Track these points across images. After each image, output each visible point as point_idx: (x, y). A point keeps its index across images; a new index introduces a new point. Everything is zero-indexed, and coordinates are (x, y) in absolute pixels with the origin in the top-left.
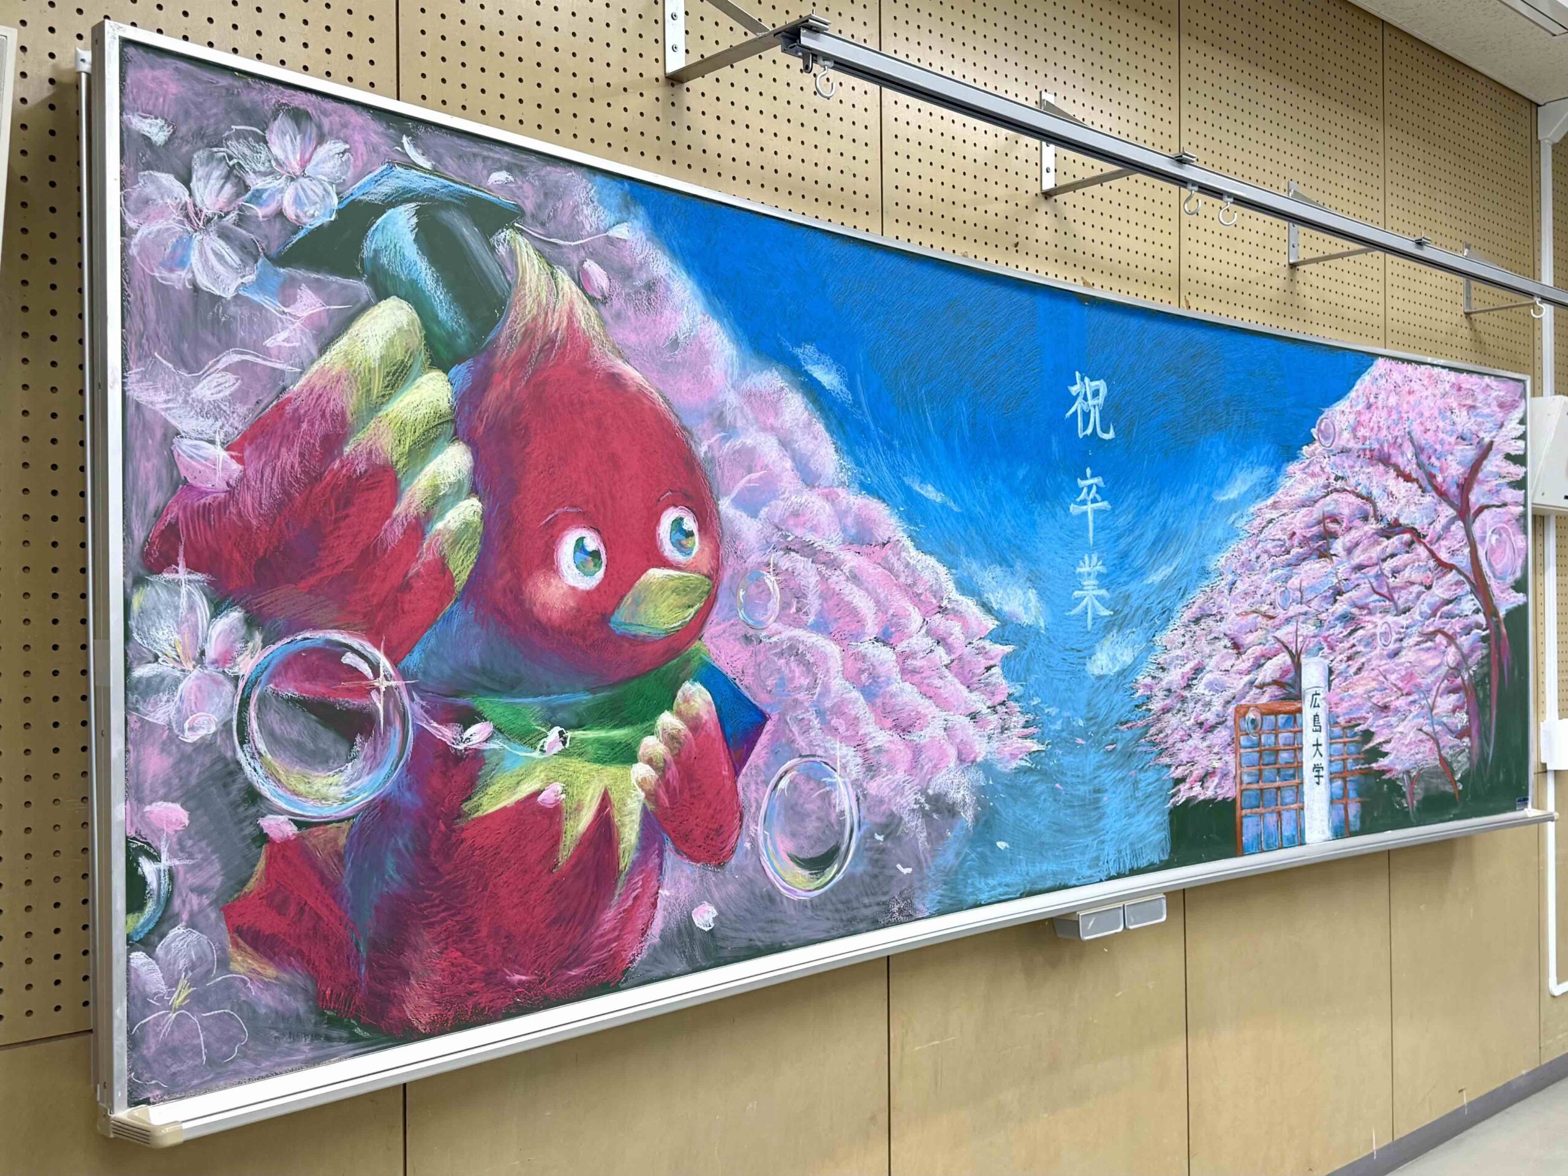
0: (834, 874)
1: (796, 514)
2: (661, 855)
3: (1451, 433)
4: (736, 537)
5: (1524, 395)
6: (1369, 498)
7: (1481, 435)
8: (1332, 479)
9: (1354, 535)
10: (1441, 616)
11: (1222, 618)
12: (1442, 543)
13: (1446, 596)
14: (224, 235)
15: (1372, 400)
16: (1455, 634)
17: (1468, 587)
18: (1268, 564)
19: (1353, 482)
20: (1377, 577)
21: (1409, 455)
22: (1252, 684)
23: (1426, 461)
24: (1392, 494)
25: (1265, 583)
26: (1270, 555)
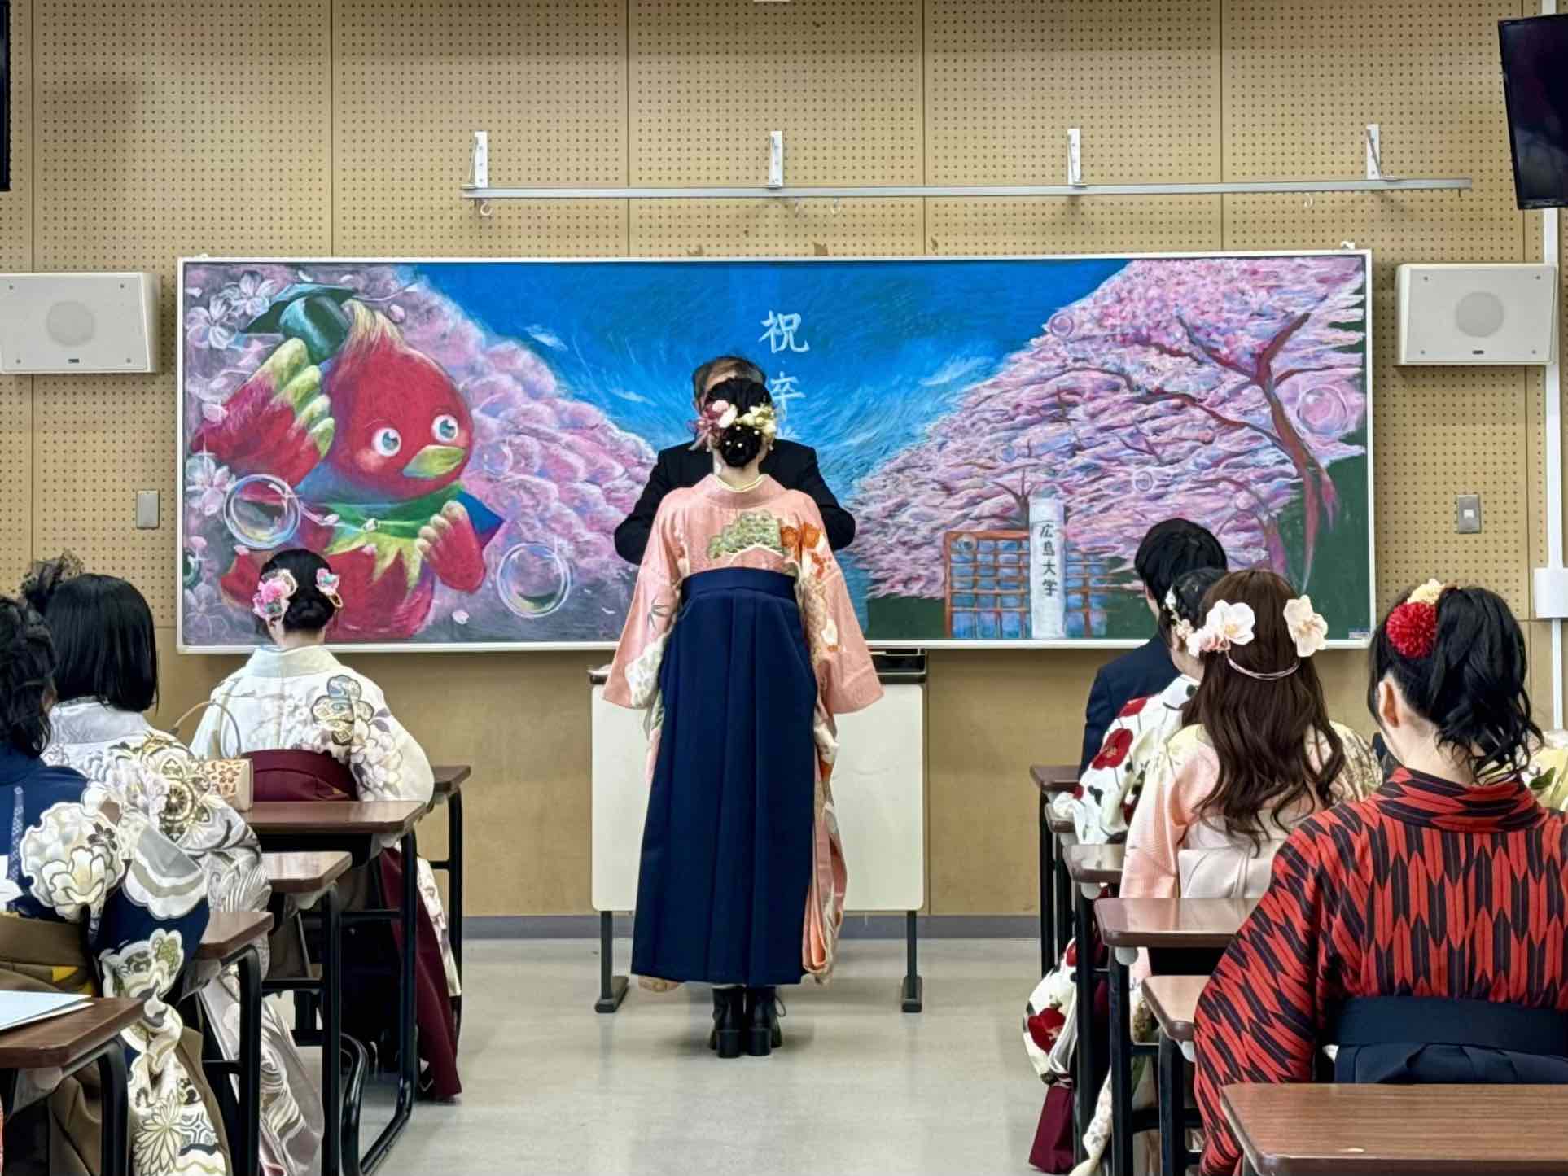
0: (551, 608)
1: (525, 415)
2: (433, 583)
3: (1242, 312)
4: (483, 427)
5: (1362, 267)
6: (1121, 373)
7: (1290, 309)
8: (1069, 362)
9: (1100, 403)
10: (1227, 467)
11: (929, 469)
12: (1228, 405)
13: (1235, 449)
14: (222, 325)
15: (1124, 294)
16: (1248, 481)
17: (1268, 441)
18: (987, 429)
19: (1098, 362)
20: (1131, 435)
21: (1178, 335)
22: (965, 516)
23: (1204, 339)
24: (1153, 368)
25: (983, 442)
26: (988, 422)
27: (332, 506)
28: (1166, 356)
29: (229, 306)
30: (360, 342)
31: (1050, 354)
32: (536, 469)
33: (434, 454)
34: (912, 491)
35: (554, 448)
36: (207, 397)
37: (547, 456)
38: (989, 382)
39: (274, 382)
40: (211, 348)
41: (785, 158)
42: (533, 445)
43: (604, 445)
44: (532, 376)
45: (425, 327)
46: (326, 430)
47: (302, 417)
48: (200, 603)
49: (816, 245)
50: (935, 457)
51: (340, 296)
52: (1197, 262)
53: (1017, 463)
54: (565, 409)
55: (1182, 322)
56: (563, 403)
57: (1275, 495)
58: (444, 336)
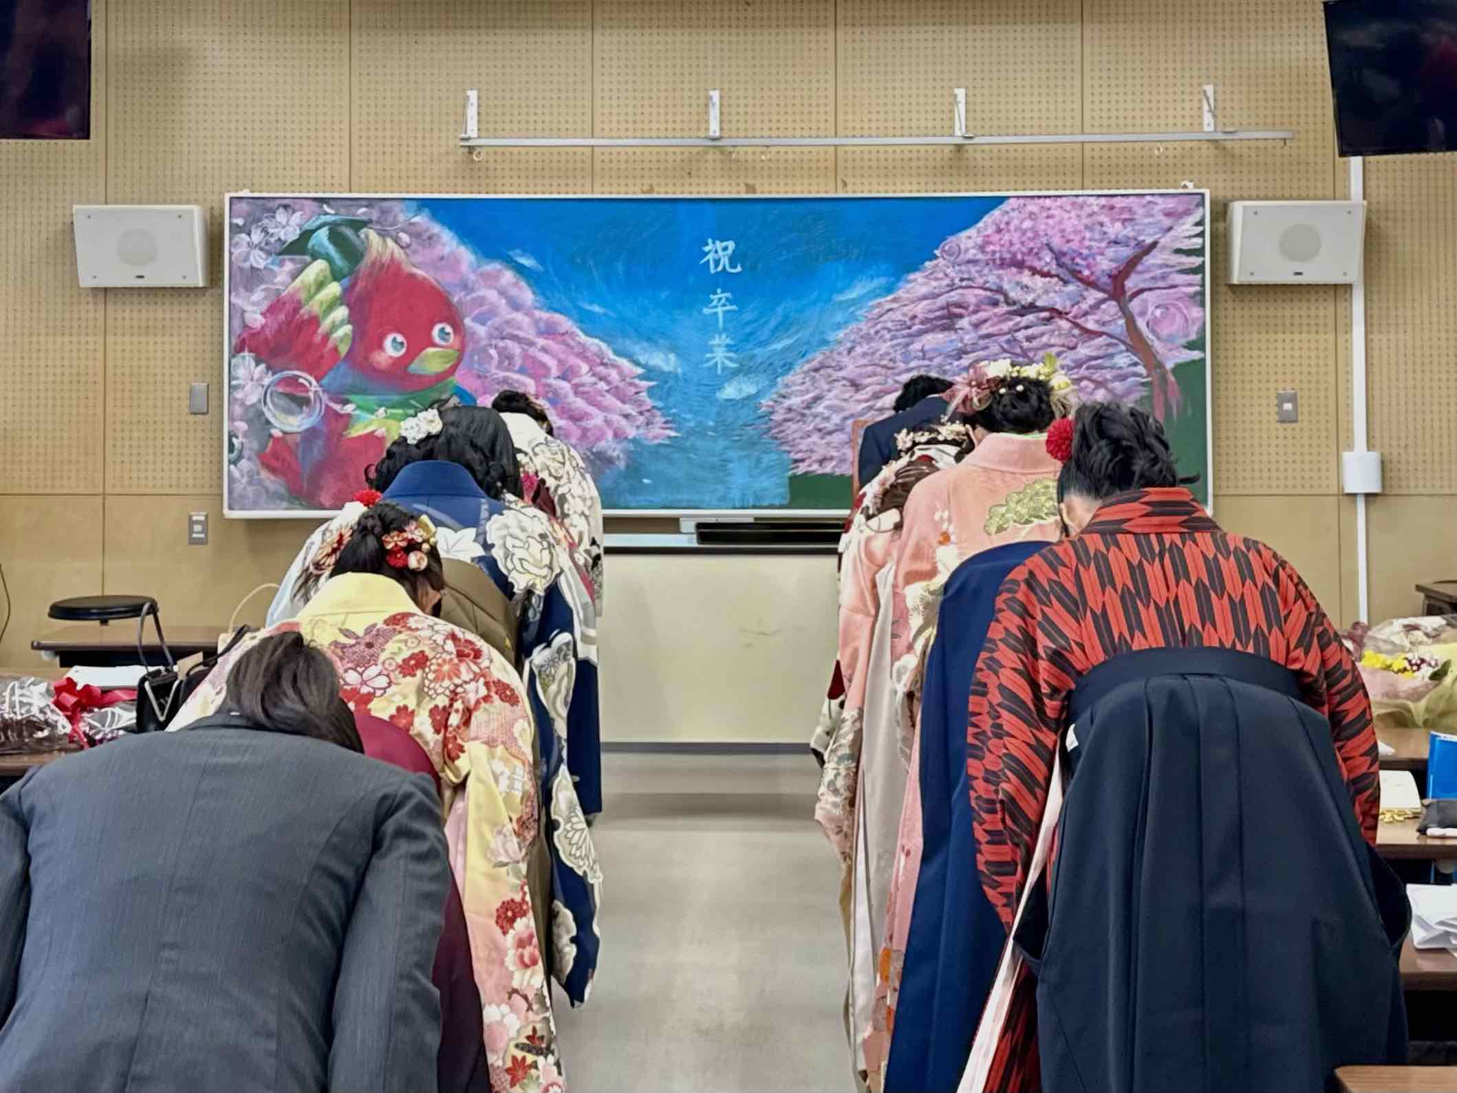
1: (508, 323)
3: (1101, 240)
4: (473, 334)
5: (1202, 204)
6: (1000, 290)
7: (1141, 238)
8: (957, 281)
9: (982, 315)
10: (1088, 368)
11: (841, 369)
12: (1089, 317)
13: (1094, 354)
14: (261, 249)
15: (1002, 226)
16: (1106, 380)
17: (1123, 347)
18: (888, 336)
19: (980, 281)
20: (1008, 342)
21: (1048, 259)
22: (870, 408)
23: (1069, 262)
24: (1027, 287)
25: (884, 347)
26: (889, 330)
27: (352, 397)
28: (1037, 277)
29: (267, 233)
30: (373, 264)
31: (941, 275)
32: (517, 368)
33: (434, 354)
34: (826, 387)
35: (533, 351)
36: (248, 308)
37: (526, 356)
38: (890, 298)
39: (303, 296)
40: (252, 268)
41: (721, 113)
42: (515, 349)
43: (572, 348)
44: (514, 292)
45: (426, 251)
46: (346, 335)
47: (326, 324)
48: (242, 475)
49: (746, 185)
50: (845, 360)
51: (357, 225)
52: (1064, 199)
53: (912, 364)
54: (541, 319)
55: (1051, 250)
56: (538, 314)
57: (1128, 392)
58: (442, 258)
